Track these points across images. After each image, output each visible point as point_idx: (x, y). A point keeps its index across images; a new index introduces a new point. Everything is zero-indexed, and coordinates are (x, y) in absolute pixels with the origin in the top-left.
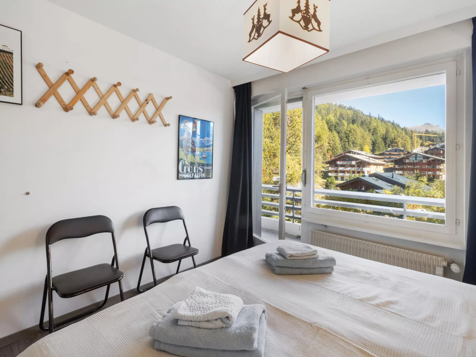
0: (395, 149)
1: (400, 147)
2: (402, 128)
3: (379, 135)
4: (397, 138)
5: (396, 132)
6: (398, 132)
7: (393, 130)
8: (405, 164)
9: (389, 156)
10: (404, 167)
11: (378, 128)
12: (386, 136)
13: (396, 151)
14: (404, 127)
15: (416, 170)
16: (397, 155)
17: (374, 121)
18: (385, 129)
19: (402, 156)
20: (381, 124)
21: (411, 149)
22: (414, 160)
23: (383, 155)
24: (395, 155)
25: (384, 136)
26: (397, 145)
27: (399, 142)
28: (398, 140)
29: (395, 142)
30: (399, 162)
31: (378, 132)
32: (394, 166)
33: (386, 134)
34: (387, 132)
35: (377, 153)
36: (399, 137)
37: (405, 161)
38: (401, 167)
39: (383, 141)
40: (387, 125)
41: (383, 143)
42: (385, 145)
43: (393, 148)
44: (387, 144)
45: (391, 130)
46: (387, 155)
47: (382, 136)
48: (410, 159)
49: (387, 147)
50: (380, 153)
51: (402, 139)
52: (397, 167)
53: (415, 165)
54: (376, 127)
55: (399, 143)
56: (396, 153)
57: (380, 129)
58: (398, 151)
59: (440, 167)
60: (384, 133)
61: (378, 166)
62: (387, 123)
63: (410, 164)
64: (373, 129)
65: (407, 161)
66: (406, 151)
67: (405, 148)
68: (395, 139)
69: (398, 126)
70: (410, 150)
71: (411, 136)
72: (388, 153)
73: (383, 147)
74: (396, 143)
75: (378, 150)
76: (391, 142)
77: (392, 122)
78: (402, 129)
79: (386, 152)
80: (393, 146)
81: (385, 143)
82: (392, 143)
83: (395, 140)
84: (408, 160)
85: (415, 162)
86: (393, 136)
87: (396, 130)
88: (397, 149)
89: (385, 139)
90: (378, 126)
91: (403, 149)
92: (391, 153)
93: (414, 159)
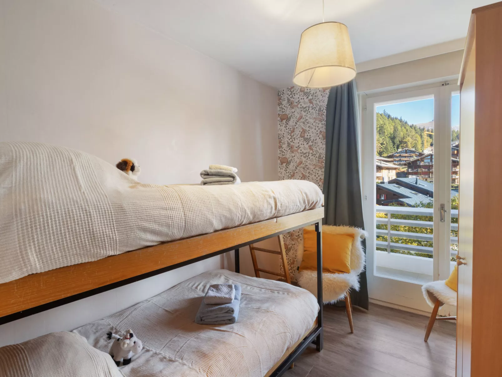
0: (406, 150)
1: (410, 147)
2: (410, 125)
3: (386, 134)
4: (407, 137)
5: (405, 130)
6: (407, 130)
7: (401, 128)
8: (420, 167)
9: (399, 159)
10: (418, 170)
11: (385, 126)
12: (394, 135)
13: (406, 152)
14: (413, 125)
15: (432, 174)
16: (408, 157)
17: (380, 118)
18: (392, 127)
19: (415, 158)
20: (388, 122)
21: (421, 149)
22: (429, 163)
23: (392, 158)
24: (405, 157)
25: (392, 136)
26: (406, 146)
27: (408, 141)
28: (407, 139)
29: (404, 142)
30: (413, 165)
31: (385, 131)
32: (408, 170)
33: (394, 133)
34: (395, 131)
35: (385, 155)
36: (409, 136)
37: (420, 163)
38: (415, 170)
39: (391, 141)
40: (395, 123)
41: (391, 143)
42: (393, 145)
43: (403, 148)
44: (396, 145)
45: (399, 128)
46: (397, 157)
47: (389, 136)
48: (425, 161)
49: (396, 148)
50: (388, 155)
51: (411, 138)
52: (410, 170)
53: (431, 168)
54: (383, 125)
55: (409, 144)
56: (406, 155)
57: (387, 127)
58: (409, 152)
59: (457, 169)
60: (392, 132)
61: (391, 171)
62: (395, 119)
63: (425, 167)
64: (379, 127)
65: (422, 164)
66: (417, 152)
67: (416, 149)
68: (404, 138)
69: (406, 123)
70: (421, 151)
71: (421, 134)
72: (398, 155)
73: (391, 148)
74: (406, 142)
75: (386, 152)
76: (400, 142)
77: (399, 118)
78: (411, 127)
79: (395, 153)
80: (403, 147)
81: (394, 143)
82: (401, 144)
83: (404, 140)
84: (423, 162)
85: (430, 164)
86: (402, 134)
87: (405, 128)
88: (407, 150)
89: (393, 138)
90: (385, 124)
91: (414, 149)
92: (401, 154)
93: (429, 161)
